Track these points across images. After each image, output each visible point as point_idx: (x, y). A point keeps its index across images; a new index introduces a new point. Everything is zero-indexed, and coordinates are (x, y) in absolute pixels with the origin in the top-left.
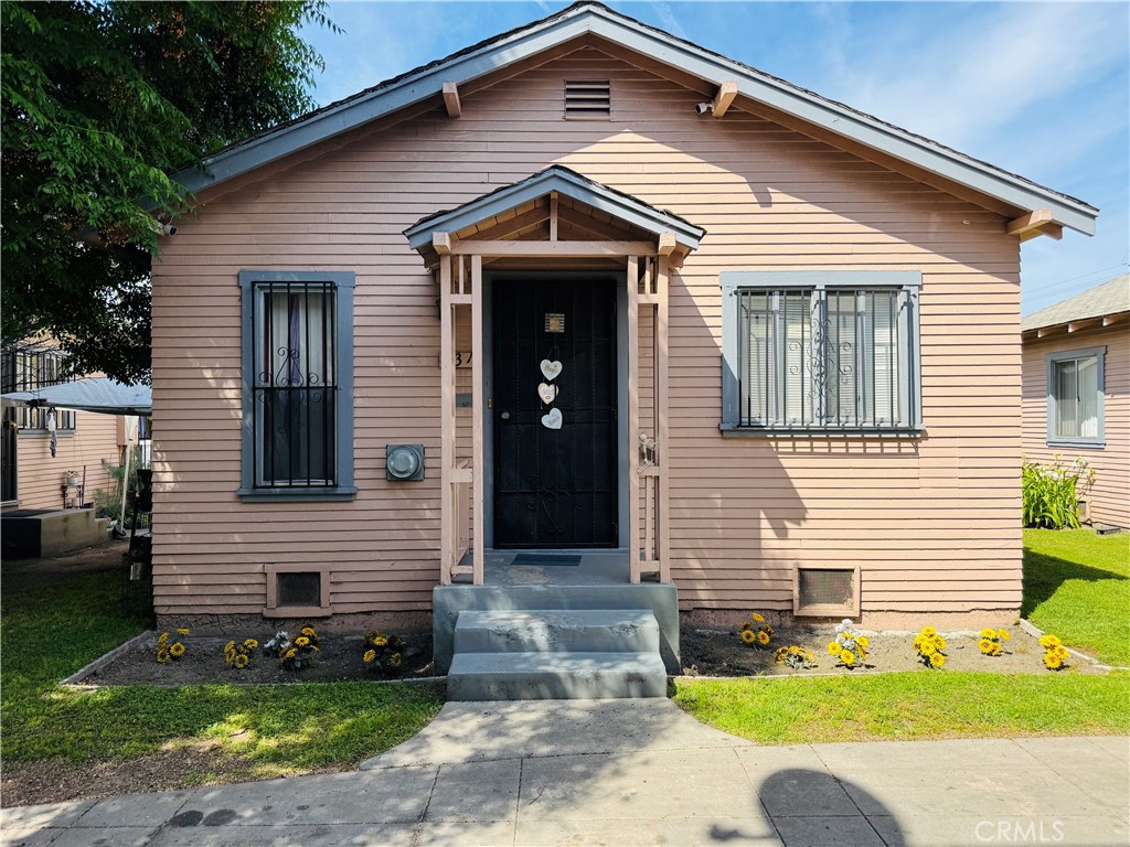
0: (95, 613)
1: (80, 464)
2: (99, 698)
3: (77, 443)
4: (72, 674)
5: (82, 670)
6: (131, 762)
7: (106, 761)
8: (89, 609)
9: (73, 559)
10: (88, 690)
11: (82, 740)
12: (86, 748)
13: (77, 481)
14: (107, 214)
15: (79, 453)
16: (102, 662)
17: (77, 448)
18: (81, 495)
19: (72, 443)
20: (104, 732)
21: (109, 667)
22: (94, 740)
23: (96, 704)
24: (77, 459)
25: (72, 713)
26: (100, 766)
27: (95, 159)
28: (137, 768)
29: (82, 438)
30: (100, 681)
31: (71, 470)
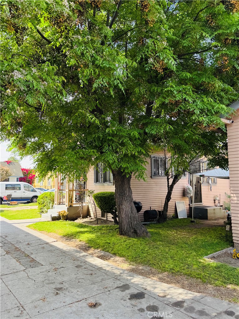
0: (218, 239)
1: (219, 193)
2: (213, 265)
3: (218, 187)
4: (207, 255)
5: (210, 255)
6: (218, 288)
7: (211, 285)
8: (216, 237)
9: (216, 221)
10: (211, 261)
11: (206, 276)
12: (206, 279)
13: (218, 198)
14: (209, 121)
15: (218, 190)
16: (216, 254)
17: (218, 189)
18: (219, 203)
19: (216, 187)
20: (212, 275)
21: (219, 256)
22: (209, 277)
23: (212, 267)
24: (218, 192)
25: (204, 267)
26: (209, 286)
27: (205, 107)
28: (219, 290)
29: (219, 186)
30: (215, 259)
31: (216, 195)
